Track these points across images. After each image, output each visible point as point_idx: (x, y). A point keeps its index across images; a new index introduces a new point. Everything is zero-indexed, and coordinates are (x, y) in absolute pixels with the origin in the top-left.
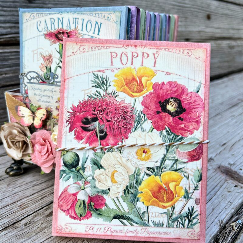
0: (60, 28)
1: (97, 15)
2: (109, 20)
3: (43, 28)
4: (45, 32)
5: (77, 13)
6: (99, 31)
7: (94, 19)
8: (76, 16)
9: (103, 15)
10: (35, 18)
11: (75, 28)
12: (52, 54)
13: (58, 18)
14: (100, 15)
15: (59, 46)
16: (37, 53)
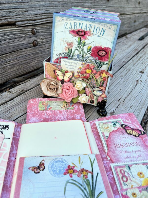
0: (80, 29)
1: (104, 25)
2: (110, 29)
3: (69, 27)
4: (70, 30)
5: (92, 22)
6: (103, 34)
7: (101, 27)
8: (91, 23)
9: (107, 26)
10: (64, 20)
11: (89, 30)
12: (73, 42)
13: (80, 23)
14: (106, 25)
15: (78, 38)
16: (63, 41)
